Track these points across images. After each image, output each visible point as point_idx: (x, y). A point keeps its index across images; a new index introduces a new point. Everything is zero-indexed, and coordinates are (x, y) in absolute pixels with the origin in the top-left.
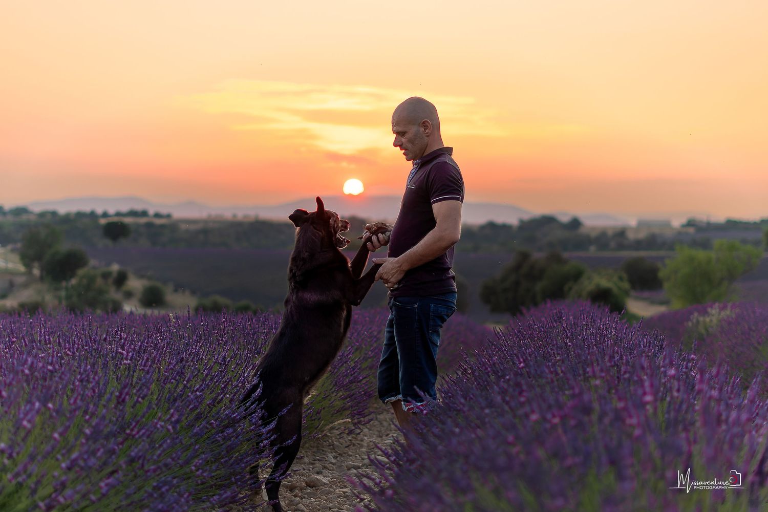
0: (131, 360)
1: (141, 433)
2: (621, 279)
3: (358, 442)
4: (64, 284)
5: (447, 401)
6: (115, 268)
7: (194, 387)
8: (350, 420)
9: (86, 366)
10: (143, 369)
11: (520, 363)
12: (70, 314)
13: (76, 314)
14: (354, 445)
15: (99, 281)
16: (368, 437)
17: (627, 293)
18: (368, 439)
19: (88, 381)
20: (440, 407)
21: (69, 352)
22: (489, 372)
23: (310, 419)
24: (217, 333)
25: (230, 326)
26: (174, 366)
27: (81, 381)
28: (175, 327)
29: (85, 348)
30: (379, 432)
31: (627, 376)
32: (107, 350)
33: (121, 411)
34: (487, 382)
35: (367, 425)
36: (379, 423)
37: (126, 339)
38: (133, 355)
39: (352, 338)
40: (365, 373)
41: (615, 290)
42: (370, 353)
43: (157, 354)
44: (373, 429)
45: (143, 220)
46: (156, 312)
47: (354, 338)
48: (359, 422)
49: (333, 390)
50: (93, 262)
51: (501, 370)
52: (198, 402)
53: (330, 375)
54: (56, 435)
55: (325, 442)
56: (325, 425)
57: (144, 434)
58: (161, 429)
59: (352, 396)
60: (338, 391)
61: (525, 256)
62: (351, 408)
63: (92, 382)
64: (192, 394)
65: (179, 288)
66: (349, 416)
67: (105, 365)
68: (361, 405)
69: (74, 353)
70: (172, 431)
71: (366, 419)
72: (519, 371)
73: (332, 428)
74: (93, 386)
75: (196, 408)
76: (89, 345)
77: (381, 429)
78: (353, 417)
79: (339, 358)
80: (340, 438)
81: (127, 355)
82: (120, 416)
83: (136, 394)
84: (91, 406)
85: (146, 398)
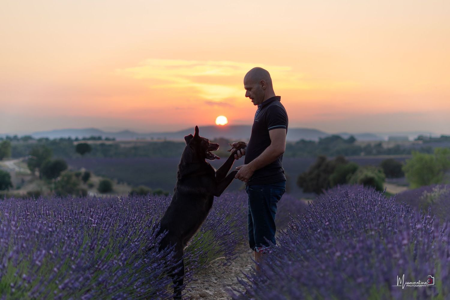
0: (96, 224)
1: (104, 267)
2: (380, 171)
3: (229, 270)
4: (53, 180)
5: (283, 245)
6: (83, 170)
7: (134, 240)
8: (224, 258)
9: (71, 228)
10: (104, 230)
11: (326, 222)
12: (59, 197)
13: (62, 198)
14: (227, 272)
15: (74, 178)
16: (235, 267)
17: (383, 180)
18: (235, 268)
19: (72, 237)
20: (279, 249)
21: (60, 220)
22: (308, 228)
23: (201, 257)
24: (146, 207)
25: (153, 203)
26: (122, 228)
27: (68, 237)
28: (121, 204)
29: (70, 217)
30: (242, 264)
31: (389, 229)
32: (82, 219)
33: (92, 254)
34: (307, 234)
35: (234, 260)
36: (241, 259)
37: (93, 212)
38: (98, 221)
39: (224, 209)
40: (232, 230)
41: (376, 178)
42: (235, 218)
43: (112, 221)
44: (237, 262)
45: (99, 142)
46: (109, 196)
47: (226, 209)
48: (230, 259)
49: (214, 240)
50: (70, 167)
51: (315, 226)
52: (136, 248)
53: (212, 231)
54: (55, 269)
55: (210, 270)
56: (210, 261)
57: (106, 268)
58: (115, 264)
59: (225, 243)
60: (217, 241)
61: (323, 159)
62: (224, 250)
63: (75, 238)
64: (133, 243)
65: (120, 181)
66: (224, 255)
67: (82, 227)
68: (230, 248)
69: (63, 221)
70: (122, 265)
71: (234, 257)
72: (325, 227)
73: (214, 262)
74: (76, 240)
75: (135, 252)
76: (72, 215)
77: (242, 262)
78: (226, 255)
79: (217, 221)
80: (219, 268)
81: (95, 222)
82: (91, 257)
83: (100, 244)
84: (75, 252)
85: (106, 247)
